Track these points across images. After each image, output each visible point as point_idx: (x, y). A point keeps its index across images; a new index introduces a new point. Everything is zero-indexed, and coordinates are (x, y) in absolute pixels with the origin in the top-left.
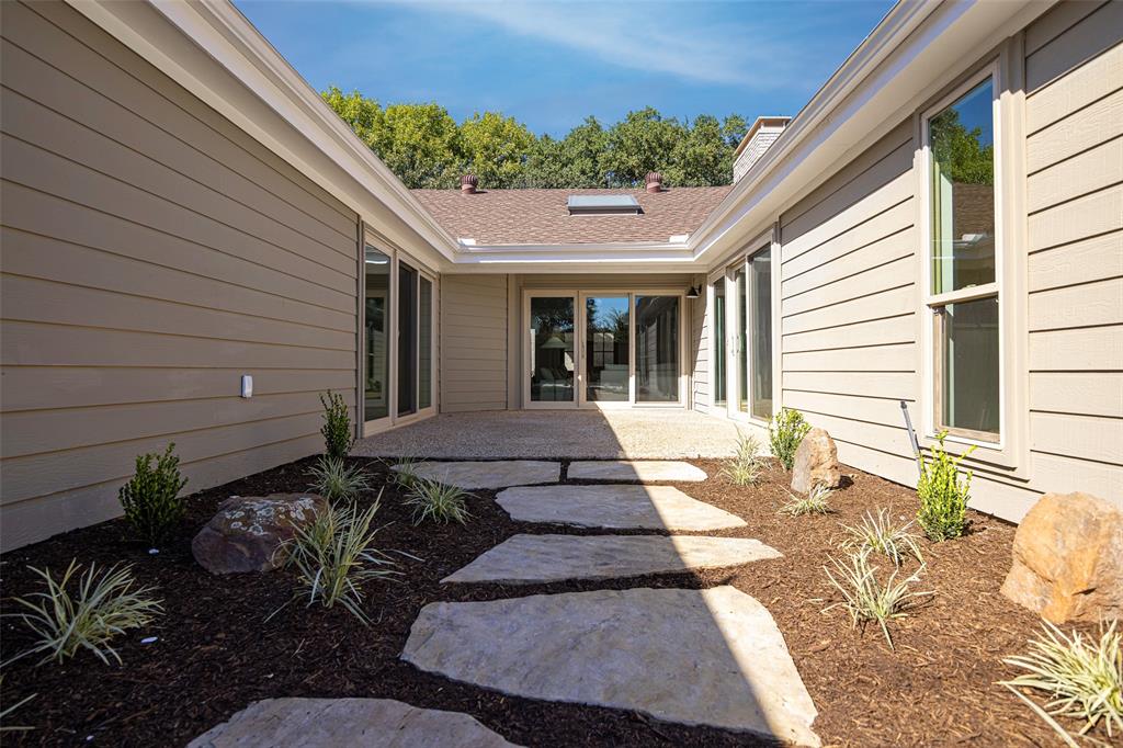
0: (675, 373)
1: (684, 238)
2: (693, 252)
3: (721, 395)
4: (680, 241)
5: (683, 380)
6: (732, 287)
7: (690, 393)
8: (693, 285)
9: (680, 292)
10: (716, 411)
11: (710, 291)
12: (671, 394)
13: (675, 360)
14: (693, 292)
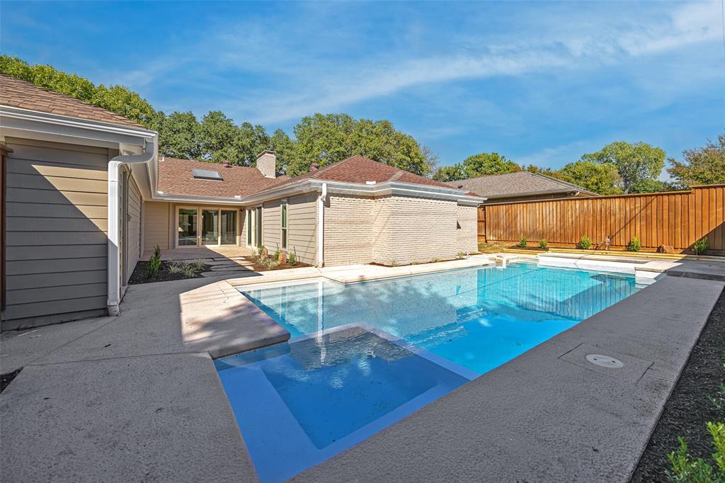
0: (235, 235)
1: (239, 197)
2: (242, 201)
3: (250, 242)
4: (238, 197)
5: (238, 237)
6: (253, 213)
7: (240, 241)
8: (242, 209)
9: (237, 210)
10: (249, 247)
11: (247, 212)
12: (234, 242)
13: (234, 230)
14: (241, 210)
